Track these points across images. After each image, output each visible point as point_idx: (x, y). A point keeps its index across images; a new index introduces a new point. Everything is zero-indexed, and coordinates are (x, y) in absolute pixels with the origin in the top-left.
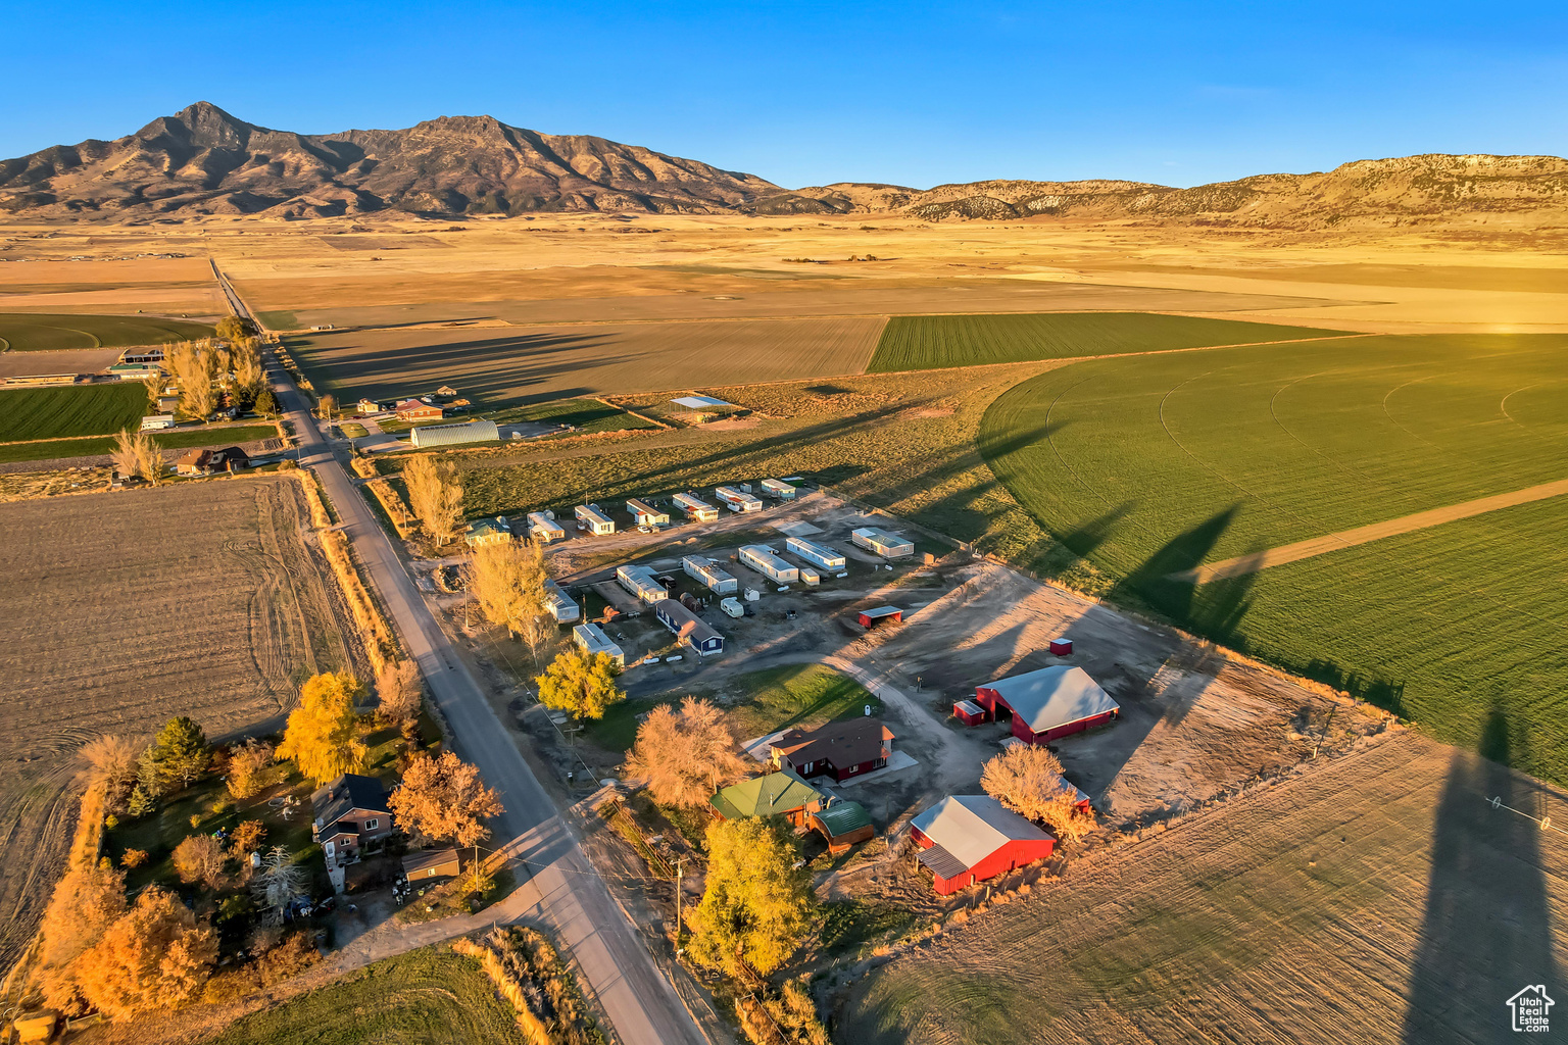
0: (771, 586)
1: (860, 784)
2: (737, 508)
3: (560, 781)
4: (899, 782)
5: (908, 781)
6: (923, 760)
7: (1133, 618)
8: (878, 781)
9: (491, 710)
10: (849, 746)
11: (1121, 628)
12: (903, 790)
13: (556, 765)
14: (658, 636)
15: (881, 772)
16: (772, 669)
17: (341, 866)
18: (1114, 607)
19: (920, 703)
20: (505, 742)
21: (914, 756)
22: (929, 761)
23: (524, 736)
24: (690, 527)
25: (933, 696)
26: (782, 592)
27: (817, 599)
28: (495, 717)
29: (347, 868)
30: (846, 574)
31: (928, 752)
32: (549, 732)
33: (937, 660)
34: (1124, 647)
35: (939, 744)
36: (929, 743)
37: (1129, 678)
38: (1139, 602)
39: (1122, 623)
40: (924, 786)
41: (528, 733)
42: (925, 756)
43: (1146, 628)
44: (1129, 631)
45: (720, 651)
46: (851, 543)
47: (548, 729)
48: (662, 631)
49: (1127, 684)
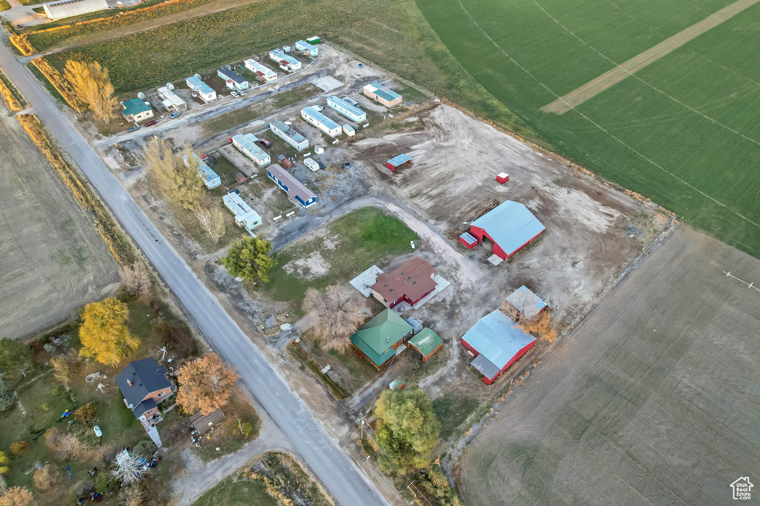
0: (329, 140)
1: (424, 305)
2: (286, 68)
3: (257, 330)
4: (444, 301)
5: (449, 299)
6: (452, 280)
7: (533, 147)
8: (433, 301)
9: (195, 276)
10: (414, 283)
11: (528, 155)
12: (448, 307)
13: (250, 317)
14: (274, 193)
15: (433, 294)
16: (350, 214)
17: (153, 425)
18: (521, 139)
19: (439, 233)
20: (213, 303)
21: (446, 278)
22: (455, 281)
23: (222, 295)
24: (263, 88)
25: (443, 226)
26: (336, 145)
27: (357, 148)
28: (199, 281)
29: (157, 425)
30: (368, 124)
31: (453, 274)
32: (236, 290)
33: (439, 195)
34: (533, 172)
35: (457, 268)
36: (451, 266)
37: (543, 199)
38: (533, 133)
39: (528, 152)
40: (458, 302)
41: (225, 292)
42: (452, 277)
43: (541, 155)
44: (533, 158)
45: (315, 203)
46: (362, 94)
47: (235, 286)
48: (275, 188)
49: (541, 203)
